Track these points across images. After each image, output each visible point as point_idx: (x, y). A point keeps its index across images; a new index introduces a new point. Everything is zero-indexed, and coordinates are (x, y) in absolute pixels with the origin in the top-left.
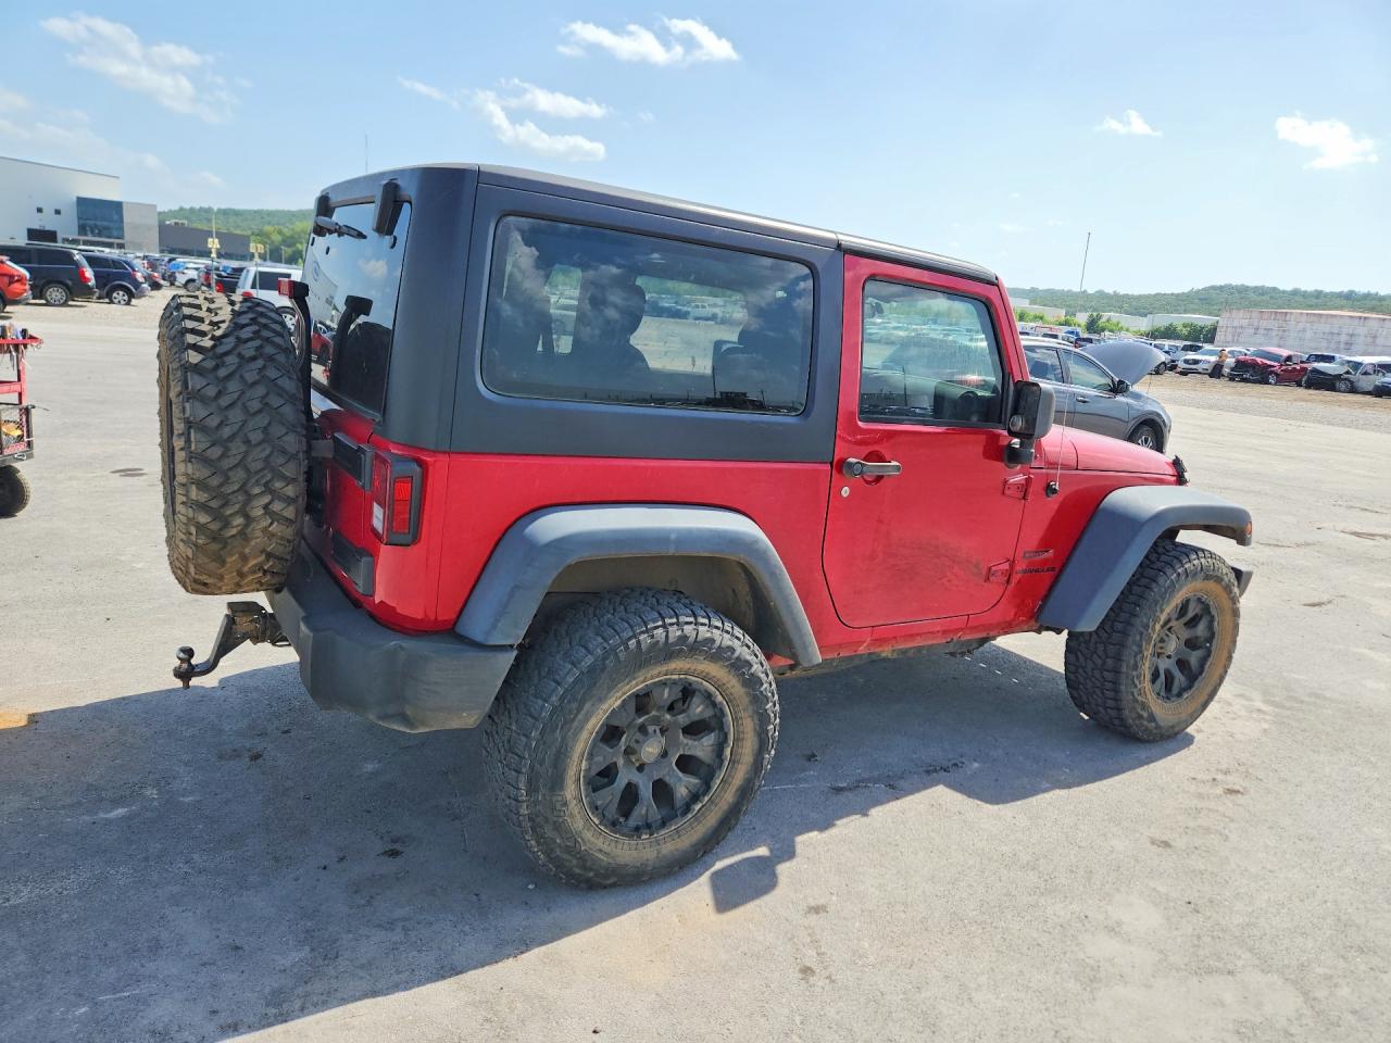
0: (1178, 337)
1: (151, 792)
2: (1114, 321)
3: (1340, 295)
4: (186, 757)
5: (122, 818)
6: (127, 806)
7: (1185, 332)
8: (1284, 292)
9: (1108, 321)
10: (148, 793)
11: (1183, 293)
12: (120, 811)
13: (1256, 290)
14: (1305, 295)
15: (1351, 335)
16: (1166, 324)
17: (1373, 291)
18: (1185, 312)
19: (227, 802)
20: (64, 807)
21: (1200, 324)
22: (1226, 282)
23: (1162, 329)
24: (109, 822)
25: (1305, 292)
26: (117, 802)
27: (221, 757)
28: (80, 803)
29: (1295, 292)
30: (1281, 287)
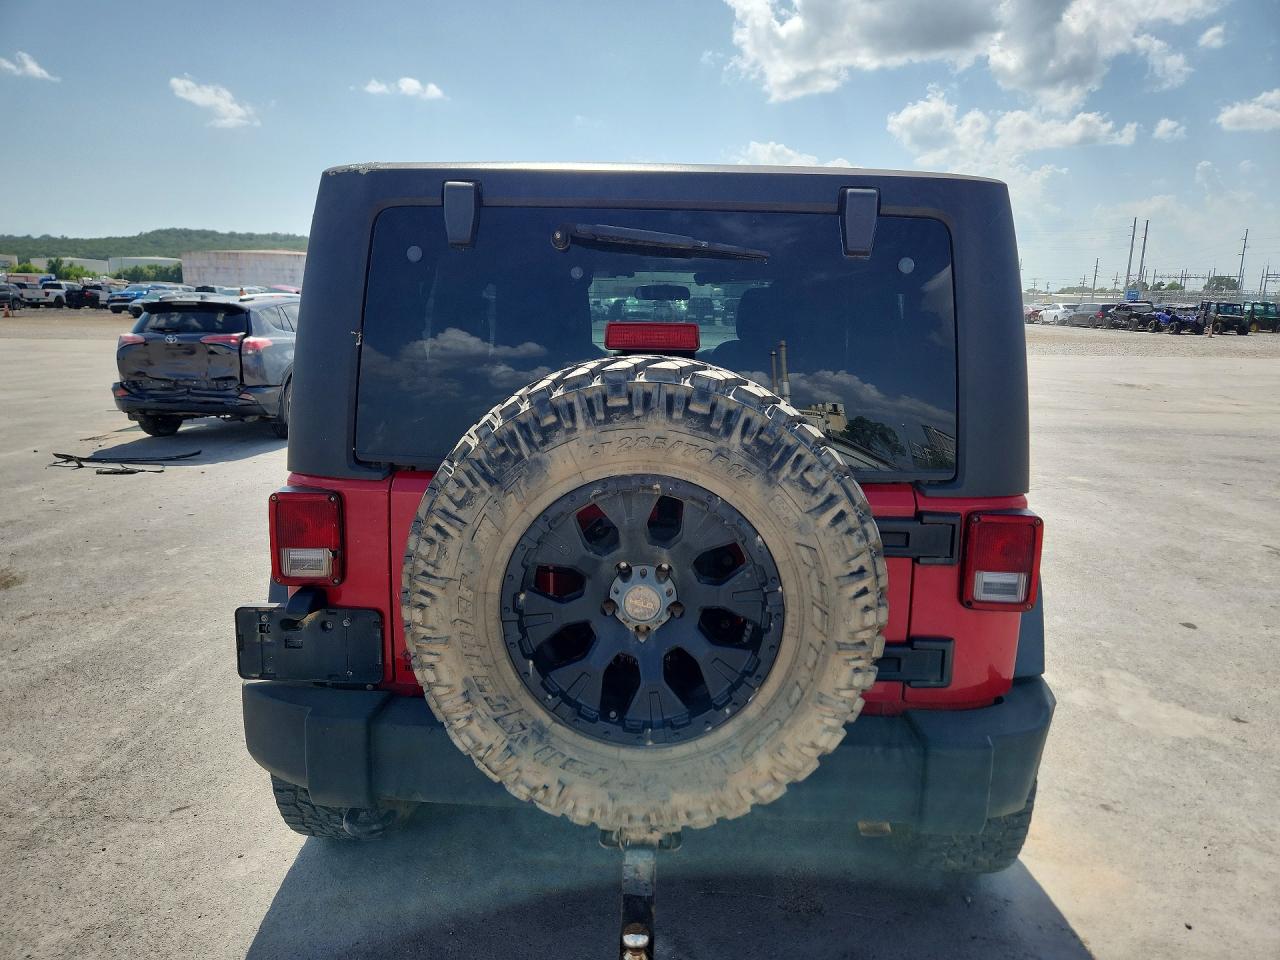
0: (147, 279)
2: (78, 266)
3: (267, 237)
7: (152, 273)
8: (222, 235)
9: (71, 266)
11: (134, 237)
13: (198, 233)
14: (241, 237)
15: (293, 270)
16: (132, 267)
17: (291, 233)
18: (142, 254)
21: (164, 266)
22: (172, 227)
23: (129, 271)
25: (240, 235)
29: (232, 235)
30: (220, 231)
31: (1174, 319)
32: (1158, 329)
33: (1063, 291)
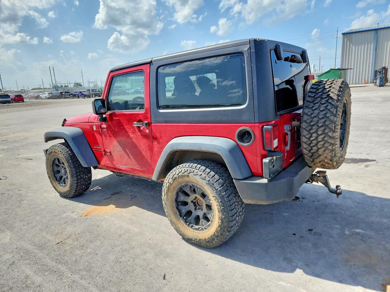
1: (347, 232)
4: (331, 239)
5: (357, 229)
6: (355, 231)
10: (348, 233)
12: (358, 231)
19: (328, 222)
20: (374, 239)
24: (362, 229)
26: (358, 234)
27: (321, 235)
28: (369, 238)
31: (82, 94)
32: (79, 97)
33: (33, 89)
